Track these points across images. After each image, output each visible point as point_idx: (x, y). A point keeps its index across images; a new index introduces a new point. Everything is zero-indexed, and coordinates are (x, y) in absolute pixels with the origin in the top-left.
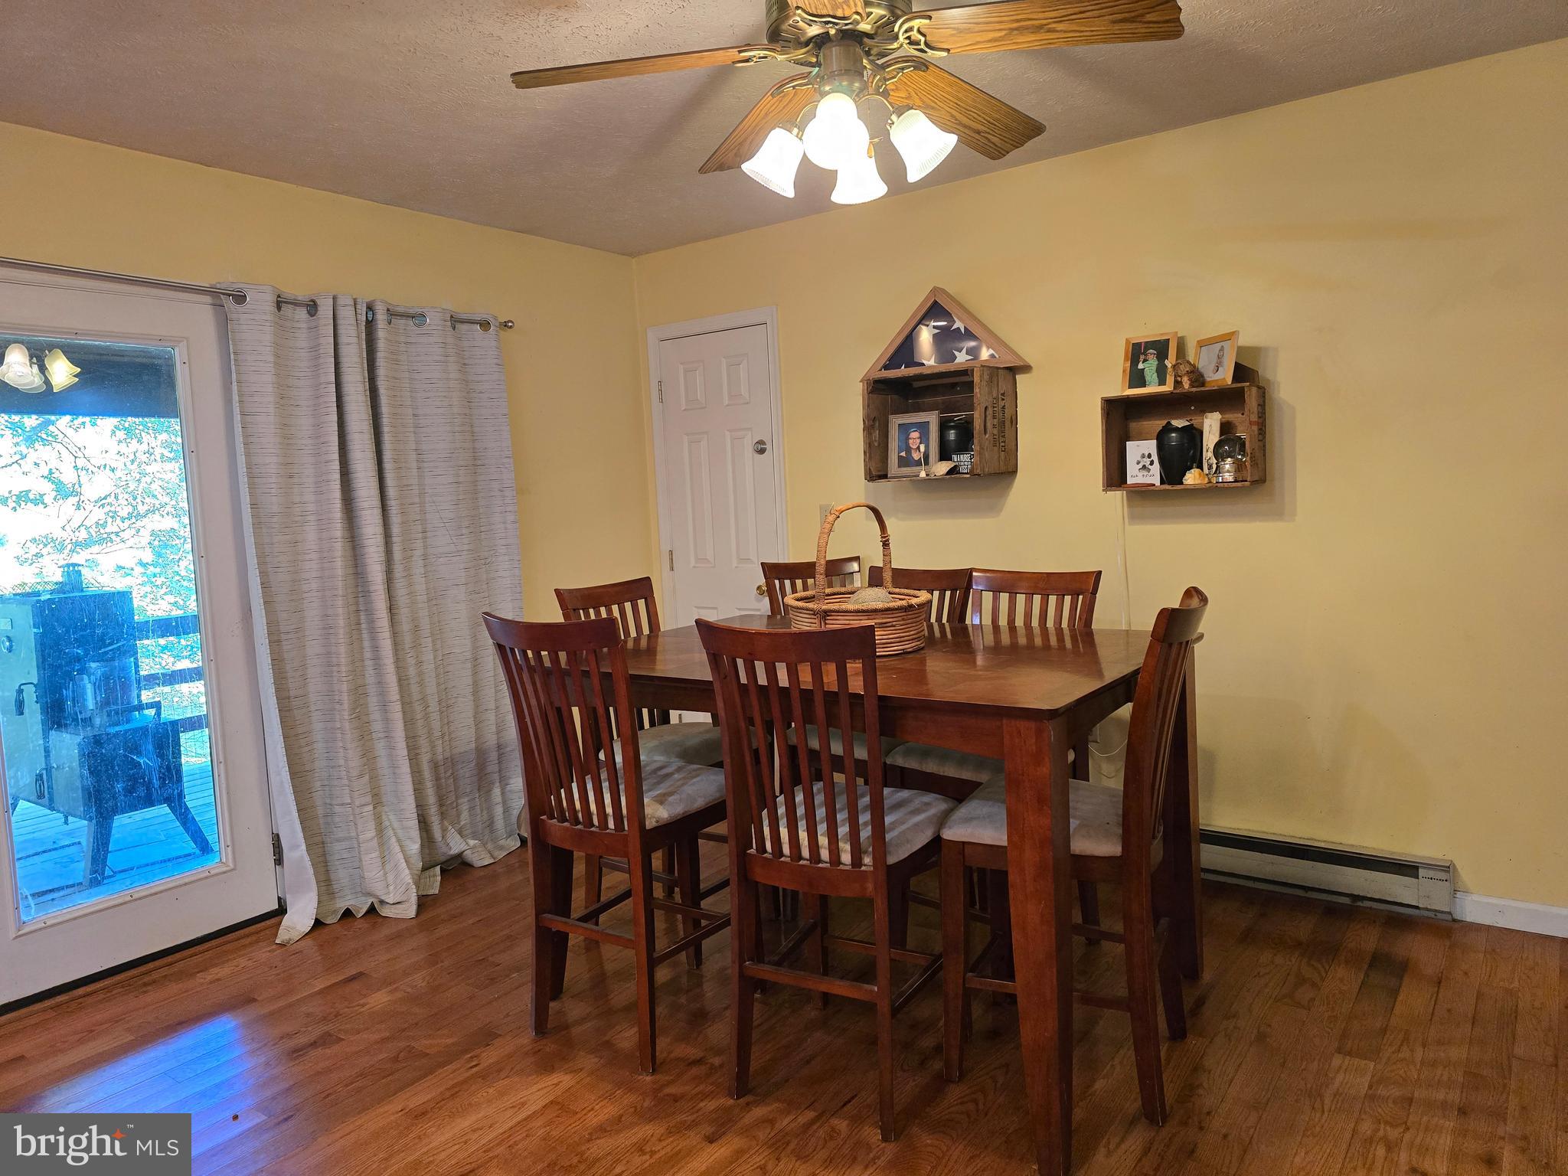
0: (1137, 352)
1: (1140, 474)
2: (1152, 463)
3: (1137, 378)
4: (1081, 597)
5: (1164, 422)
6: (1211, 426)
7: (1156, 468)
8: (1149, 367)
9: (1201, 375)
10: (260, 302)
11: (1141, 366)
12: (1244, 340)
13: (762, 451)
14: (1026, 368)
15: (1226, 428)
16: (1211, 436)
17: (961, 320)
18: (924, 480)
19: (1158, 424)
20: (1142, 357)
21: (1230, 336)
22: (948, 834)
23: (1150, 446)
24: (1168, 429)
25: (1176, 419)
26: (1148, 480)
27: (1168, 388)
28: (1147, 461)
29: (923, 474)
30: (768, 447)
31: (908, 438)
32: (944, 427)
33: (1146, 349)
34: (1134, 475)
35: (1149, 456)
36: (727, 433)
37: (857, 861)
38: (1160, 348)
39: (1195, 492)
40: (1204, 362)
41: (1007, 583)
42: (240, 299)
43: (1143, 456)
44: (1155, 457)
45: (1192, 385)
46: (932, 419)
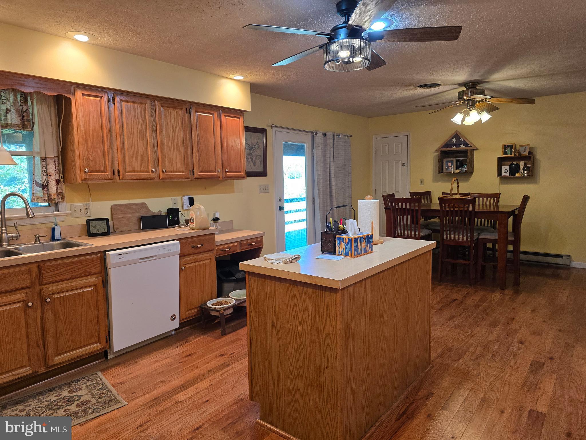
0: (505, 147)
1: (505, 174)
2: (507, 171)
3: (505, 153)
4: (496, 199)
5: (511, 163)
6: (522, 164)
7: (508, 172)
8: (508, 151)
9: (520, 153)
10: (320, 134)
11: (506, 150)
12: (530, 146)
13: (404, 166)
14: (477, 149)
15: (525, 164)
16: (522, 166)
17: (463, 138)
18: (452, 174)
19: (510, 163)
20: (506, 148)
21: (528, 145)
22: (480, 237)
23: (508, 168)
24: (512, 164)
25: (514, 162)
26: (507, 175)
27: (513, 155)
28: (506, 171)
29: (452, 172)
30: (406, 164)
31: (448, 164)
32: (457, 161)
33: (507, 147)
34: (503, 174)
35: (507, 170)
36: (394, 162)
37: (467, 239)
38: (511, 146)
39: (518, 178)
40: (521, 150)
41: (481, 196)
42: (316, 134)
43: (505, 170)
44: (508, 170)
45: (518, 155)
46: (454, 160)
